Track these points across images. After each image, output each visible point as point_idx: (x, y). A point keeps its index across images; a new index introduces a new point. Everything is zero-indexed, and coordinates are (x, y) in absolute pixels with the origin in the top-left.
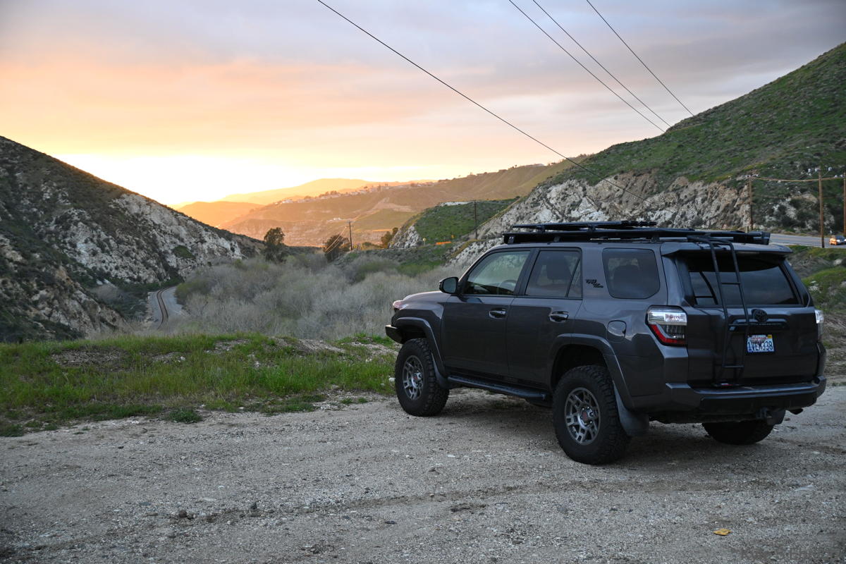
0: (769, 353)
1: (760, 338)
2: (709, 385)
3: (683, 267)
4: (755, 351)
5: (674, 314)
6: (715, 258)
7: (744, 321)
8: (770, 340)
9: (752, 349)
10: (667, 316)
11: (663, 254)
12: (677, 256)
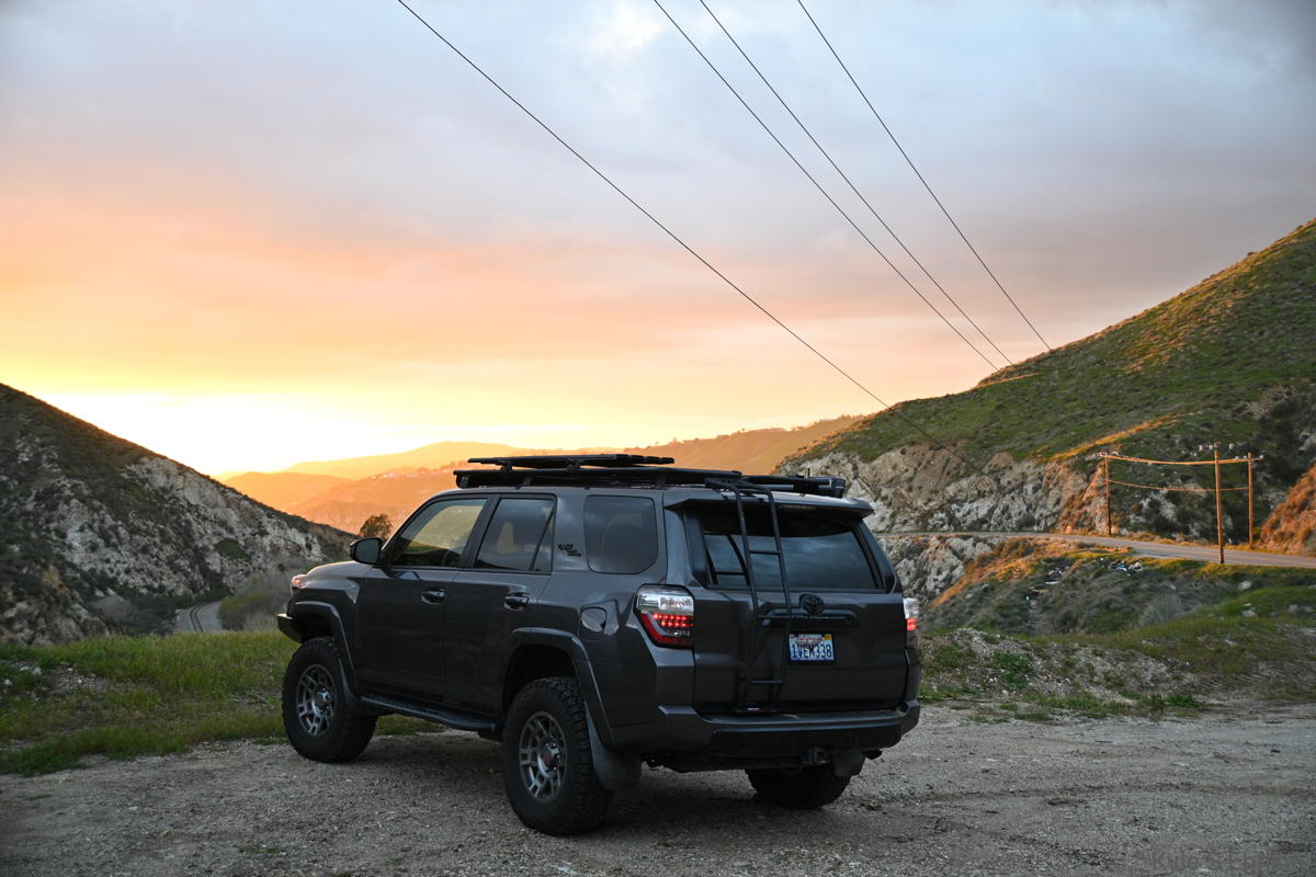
0: (824, 663)
1: (811, 638)
2: (727, 709)
3: (695, 526)
4: (803, 658)
5: (675, 598)
6: (741, 513)
7: (784, 611)
8: (828, 642)
9: (798, 655)
10: (663, 601)
11: (665, 505)
12: (686, 509)
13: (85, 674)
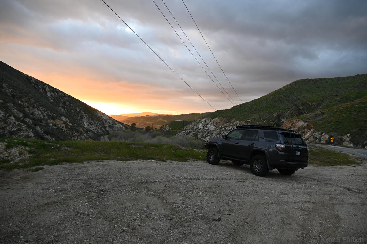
11: (279, 133)
13: (67, 147)
